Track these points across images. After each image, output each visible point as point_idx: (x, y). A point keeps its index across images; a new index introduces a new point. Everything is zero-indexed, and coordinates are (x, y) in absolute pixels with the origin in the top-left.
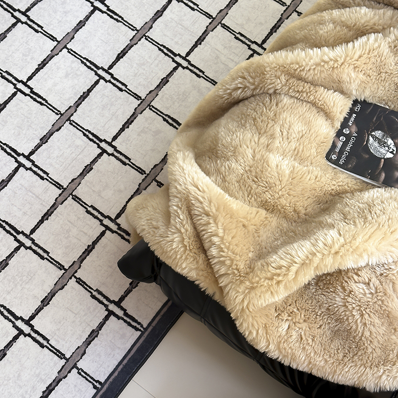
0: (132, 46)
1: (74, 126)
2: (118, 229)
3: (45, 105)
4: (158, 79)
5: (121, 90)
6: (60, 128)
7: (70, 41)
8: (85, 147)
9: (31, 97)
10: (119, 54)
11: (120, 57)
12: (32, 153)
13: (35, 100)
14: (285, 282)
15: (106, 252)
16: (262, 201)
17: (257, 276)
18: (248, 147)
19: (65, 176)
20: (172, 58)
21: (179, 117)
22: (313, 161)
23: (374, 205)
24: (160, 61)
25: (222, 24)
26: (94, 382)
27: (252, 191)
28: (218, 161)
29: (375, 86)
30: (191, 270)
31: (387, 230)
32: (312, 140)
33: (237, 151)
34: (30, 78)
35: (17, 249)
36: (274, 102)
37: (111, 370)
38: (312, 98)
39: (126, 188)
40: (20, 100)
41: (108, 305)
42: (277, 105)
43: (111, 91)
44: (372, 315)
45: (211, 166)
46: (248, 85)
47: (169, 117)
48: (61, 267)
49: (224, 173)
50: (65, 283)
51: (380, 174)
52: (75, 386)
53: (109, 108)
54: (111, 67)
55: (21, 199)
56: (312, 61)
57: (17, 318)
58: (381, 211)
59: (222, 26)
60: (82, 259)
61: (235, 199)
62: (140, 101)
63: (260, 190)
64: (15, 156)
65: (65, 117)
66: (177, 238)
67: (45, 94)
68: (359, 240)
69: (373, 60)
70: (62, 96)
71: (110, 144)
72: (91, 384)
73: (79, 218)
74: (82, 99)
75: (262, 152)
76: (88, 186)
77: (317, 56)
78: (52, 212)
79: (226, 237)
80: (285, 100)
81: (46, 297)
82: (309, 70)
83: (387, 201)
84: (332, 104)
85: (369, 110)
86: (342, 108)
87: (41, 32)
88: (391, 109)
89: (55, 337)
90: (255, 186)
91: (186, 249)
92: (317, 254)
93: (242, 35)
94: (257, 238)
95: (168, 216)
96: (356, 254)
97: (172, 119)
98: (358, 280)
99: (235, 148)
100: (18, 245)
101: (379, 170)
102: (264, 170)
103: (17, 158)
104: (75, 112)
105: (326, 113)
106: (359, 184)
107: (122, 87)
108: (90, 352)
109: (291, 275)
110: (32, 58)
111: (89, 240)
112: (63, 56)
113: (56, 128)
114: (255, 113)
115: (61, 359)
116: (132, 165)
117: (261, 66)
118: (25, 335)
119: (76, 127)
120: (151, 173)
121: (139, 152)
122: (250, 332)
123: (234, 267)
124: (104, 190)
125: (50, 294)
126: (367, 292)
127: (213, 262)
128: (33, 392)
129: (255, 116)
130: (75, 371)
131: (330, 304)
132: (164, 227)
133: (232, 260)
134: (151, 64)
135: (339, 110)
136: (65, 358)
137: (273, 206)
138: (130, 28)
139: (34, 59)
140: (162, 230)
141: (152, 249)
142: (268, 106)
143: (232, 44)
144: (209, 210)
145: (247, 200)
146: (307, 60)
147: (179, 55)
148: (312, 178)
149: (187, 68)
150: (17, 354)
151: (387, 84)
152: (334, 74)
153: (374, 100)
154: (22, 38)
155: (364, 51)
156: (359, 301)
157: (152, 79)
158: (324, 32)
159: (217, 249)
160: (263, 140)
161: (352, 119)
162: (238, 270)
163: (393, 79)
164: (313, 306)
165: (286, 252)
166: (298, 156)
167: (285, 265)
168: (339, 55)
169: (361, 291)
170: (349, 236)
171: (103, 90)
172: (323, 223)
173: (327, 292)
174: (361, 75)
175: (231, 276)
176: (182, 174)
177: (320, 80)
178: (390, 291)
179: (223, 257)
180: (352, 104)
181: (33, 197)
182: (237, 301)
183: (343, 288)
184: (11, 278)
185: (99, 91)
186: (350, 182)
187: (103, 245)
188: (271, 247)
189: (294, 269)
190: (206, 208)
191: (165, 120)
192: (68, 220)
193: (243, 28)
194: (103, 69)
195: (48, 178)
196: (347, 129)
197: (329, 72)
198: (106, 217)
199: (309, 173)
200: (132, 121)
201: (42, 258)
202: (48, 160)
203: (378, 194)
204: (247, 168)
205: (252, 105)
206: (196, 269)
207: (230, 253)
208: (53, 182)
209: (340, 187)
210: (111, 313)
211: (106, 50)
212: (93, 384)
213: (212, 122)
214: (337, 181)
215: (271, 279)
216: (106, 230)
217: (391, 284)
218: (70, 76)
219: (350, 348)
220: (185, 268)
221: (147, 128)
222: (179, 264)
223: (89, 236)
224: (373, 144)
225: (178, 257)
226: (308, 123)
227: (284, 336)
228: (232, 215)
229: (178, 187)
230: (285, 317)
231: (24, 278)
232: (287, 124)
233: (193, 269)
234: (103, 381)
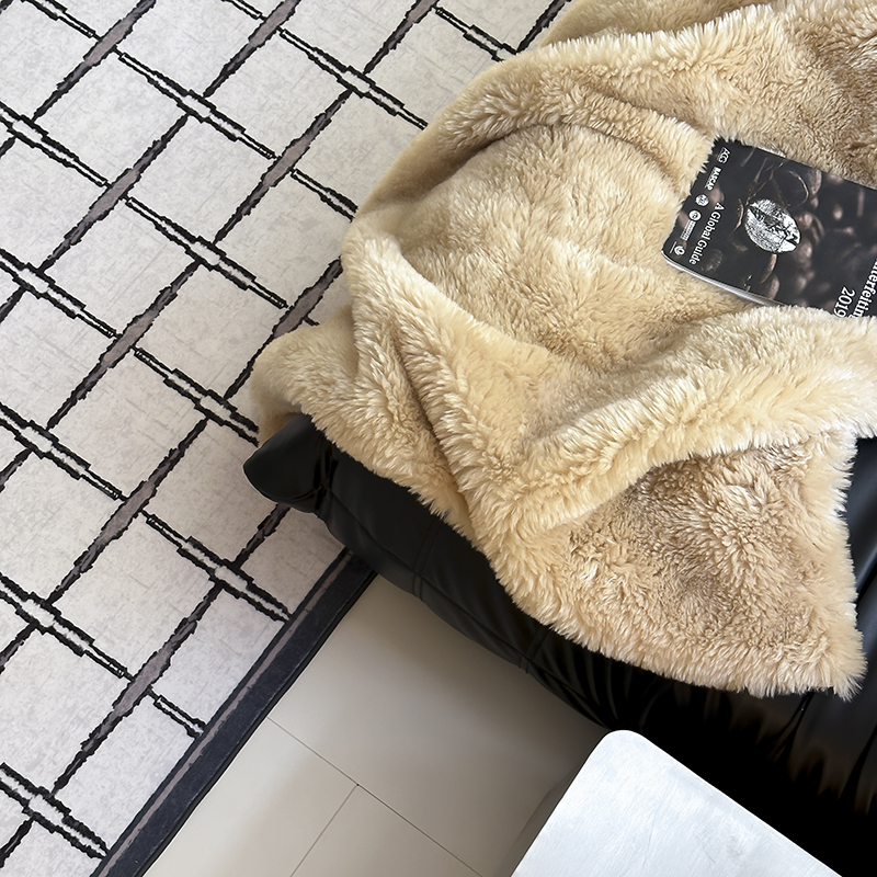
0: (254, 50)
1: (135, 209)
2: (231, 417)
3: (74, 166)
4: (309, 117)
5: (232, 138)
6: (107, 213)
7: (124, 38)
8: (160, 253)
9: (45, 150)
10: (226, 66)
11: (227, 72)
12: (48, 263)
13: (52, 156)
14: (591, 477)
15: (208, 463)
16: (540, 331)
17: (537, 466)
18: (509, 227)
19: (120, 310)
20: (337, 75)
21: (354, 193)
22: (638, 257)
23: (762, 334)
24: (311, 81)
25: (437, 9)
26: (189, 723)
27: (520, 312)
28: (451, 255)
29: (759, 109)
30: (403, 461)
31: (788, 378)
32: (636, 214)
33: (487, 235)
34: (40, 112)
35: (21, 457)
36: (559, 142)
37: (223, 697)
38: (635, 132)
39: (246, 335)
40: (21, 156)
41: (214, 570)
42: (565, 146)
43: (212, 141)
44: (760, 545)
45: (436, 265)
46: (505, 108)
47: (333, 193)
48: (114, 493)
49: (463, 277)
50: (124, 526)
51: (769, 281)
52: (150, 731)
53: (208, 174)
54: (210, 91)
55: (28, 356)
56: (634, 57)
57: (24, 596)
58: (776, 344)
59: (437, 13)
60: (158, 477)
61: (487, 325)
62: (273, 160)
63: (535, 308)
64: (14, 269)
65: (117, 192)
66: (373, 399)
67: (74, 145)
68: (735, 397)
69: (754, 56)
70: (108, 149)
71: (211, 247)
72: (182, 727)
73: (150, 395)
74: (151, 155)
75: (539, 237)
76: (168, 331)
77: (645, 48)
78: (94, 383)
79: (473, 393)
80: (581, 136)
81: (85, 553)
82: (629, 76)
83: (786, 327)
84: (674, 145)
85: (746, 160)
86: (695, 153)
87: (62, 18)
88: (789, 158)
89: (105, 634)
90: (525, 301)
91: (393, 421)
92: (655, 422)
93: (479, 31)
94: (534, 400)
95: (352, 360)
96: (730, 423)
97: (339, 197)
98: (733, 478)
99: (485, 229)
100: (23, 448)
101: (767, 277)
102: (543, 270)
103: (18, 272)
104: (138, 180)
105: (662, 164)
106: (728, 302)
107: (233, 131)
108: (179, 663)
109: (604, 465)
110: (45, 71)
111: (173, 439)
112: (110, 68)
113: (98, 213)
114: (522, 163)
115: (120, 677)
116: (257, 288)
117: (531, 70)
118: (43, 631)
119: (140, 212)
120: (298, 304)
121: (273, 263)
122: (523, 583)
123: (491, 451)
124: (200, 339)
125: (93, 549)
126: (750, 501)
127: (449, 444)
128: (62, 745)
129: (522, 167)
130: (148, 700)
131: (678, 528)
132: (346, 382)
133: (486, 439)
134: (295, 87)
135: (688, 158)
136: (127, 676)
137: (562, 341)
138: (248, 13)
139: (49, 74)
140: (343, 386)
141: (319, 427)
142: (547, 149)
143: (459, 48)
144: (438, 342)
145: (509, 328)
146: (624, 56)
147: (351, 69)
148: (637, 288)
149: (368, 95)
150: (26, 669)
151: (781, 106)
152: (679, 83)
153: (756, 140)
154: (23, 30)
155: (736, 38)
156: (735, 520)
157: (296, 117)
158: (656, 5)
159: (456, 417)
160: (539, 213)
161: (713, 178)
162: (498, 457)
163: (793, 96)
164: (643, 533)
165: (593, 420)
166: (609, 245)
167: (593, 446)
168: (688, 45)
169: (739, 500)
170: (716, 389)
171: (196, 138)
172: (662, 368)
173: (672, 504)
174: (730, 88)
175: (484, 469)
176: (379, 277)
177: (650, 97)
178: (794, 500)
179: (469, 432)
180: (713, 149)
181: (52, 353)
182: (498, 516)
183: (704, 495)
184: (11, 516)
185: (186, 140)
186: (711, 297)
187: (201, 449)
188: (561, 417)
189: (609, 452)
190: (432, 339)
191: (324, 199)
192: (127, 400)
193: (480, 17)
194: (195, 96)
195: (83, 315)
196: (704, 197)
197: (669, 81)
198: (206, 393)
199: (631, 279)
200: (257, 201)
201: (75, 475)
202: (83, 278)
203: (767, 316)
204: (509, 268)
205: (514, 148)
206: (413, 459)
207: (480, 424)
208: (95, 323)
209: (693, 308)
210: (221, 585)
211: (198, 58)
212: (187, 727)
213: (430, 189)
214: (687, 295)
215: (566, 473)
216: (206, 419)
217: (796, 486)
218: (125, 108)
219: (718, 611)
220: (392, 458)
221: (288, 215)
222: (379, 449)
223: (172, 431)
224: (754, 225)
225: (377, 435)
226: (628, 183)
227: (590, 589)
228: (482, 352)
229: (373, 300)
230: (591, 553)
231: (38, 516)
232: (586, 183)
233: (408, 460)
234: (206, 721)
